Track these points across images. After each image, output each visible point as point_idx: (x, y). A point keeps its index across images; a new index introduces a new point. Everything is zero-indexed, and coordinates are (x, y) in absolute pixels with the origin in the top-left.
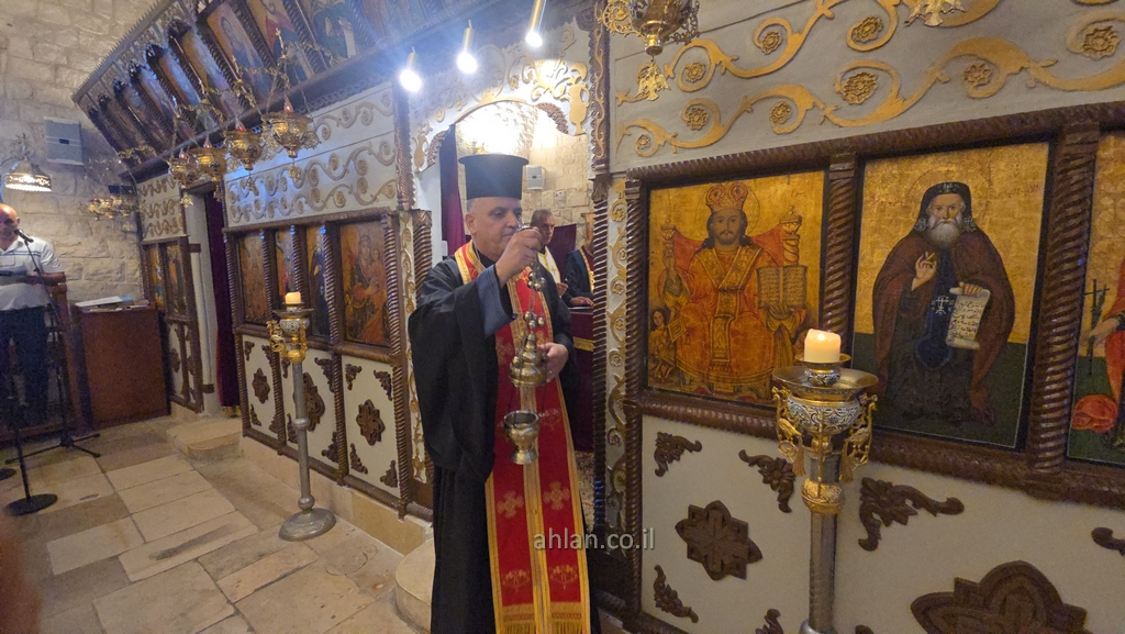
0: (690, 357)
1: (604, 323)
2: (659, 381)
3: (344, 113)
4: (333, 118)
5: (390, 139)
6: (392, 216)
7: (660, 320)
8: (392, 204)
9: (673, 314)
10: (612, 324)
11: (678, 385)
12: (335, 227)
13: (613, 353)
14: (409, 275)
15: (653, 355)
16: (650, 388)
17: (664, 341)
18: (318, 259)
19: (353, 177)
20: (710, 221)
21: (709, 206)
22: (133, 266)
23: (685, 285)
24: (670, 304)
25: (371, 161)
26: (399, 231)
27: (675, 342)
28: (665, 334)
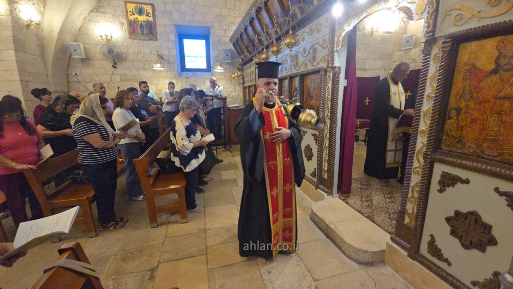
0: (471, 134)
1: (420, 116)
2: (448, 146)
3: (310, 29)
4: (306, 32)
5: (327, 38)
6: (324, 70)
7: (454, 115)
8: (324, 65)
9: (463, 111)
10: (424, 116)
11: (460, 149)
12: (303, 76)
13: (422, 131)
14: (329, 95)
15: (447, 132)
16: (442, 149)
17: (455, 125)
18: (296, 89)
19: (311, 55)
20: (498, 58)
21: (498, 50)
22: (241, 94)
23: (475, 95)
24: (462, 106)
25: (318, 47)
26: (326, 76)
27: (462, 126)
28: (457, 121)
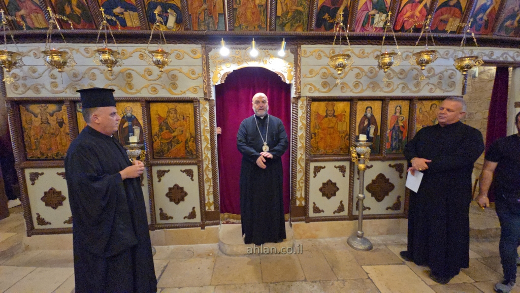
0: (321, 145)
1: (297, 138)
2: (313, 152)
7: (314, 136)
9: (317, 134)
10: (300, 139)
12: (148, 103)
13: (300, 147)
14: (206, 126)
15: (312, 146)
19: (165, 81)
20: (327, 111)
21: (326, 107)
23: (320, 126)
25: (181, 76)
27: (318, 142)
28: (315, 140)
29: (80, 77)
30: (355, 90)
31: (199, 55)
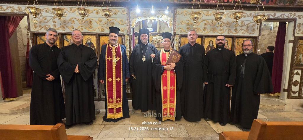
26: (125, 39)
29: (67, 22)
30: (204, 32)
31: (125, 13)
